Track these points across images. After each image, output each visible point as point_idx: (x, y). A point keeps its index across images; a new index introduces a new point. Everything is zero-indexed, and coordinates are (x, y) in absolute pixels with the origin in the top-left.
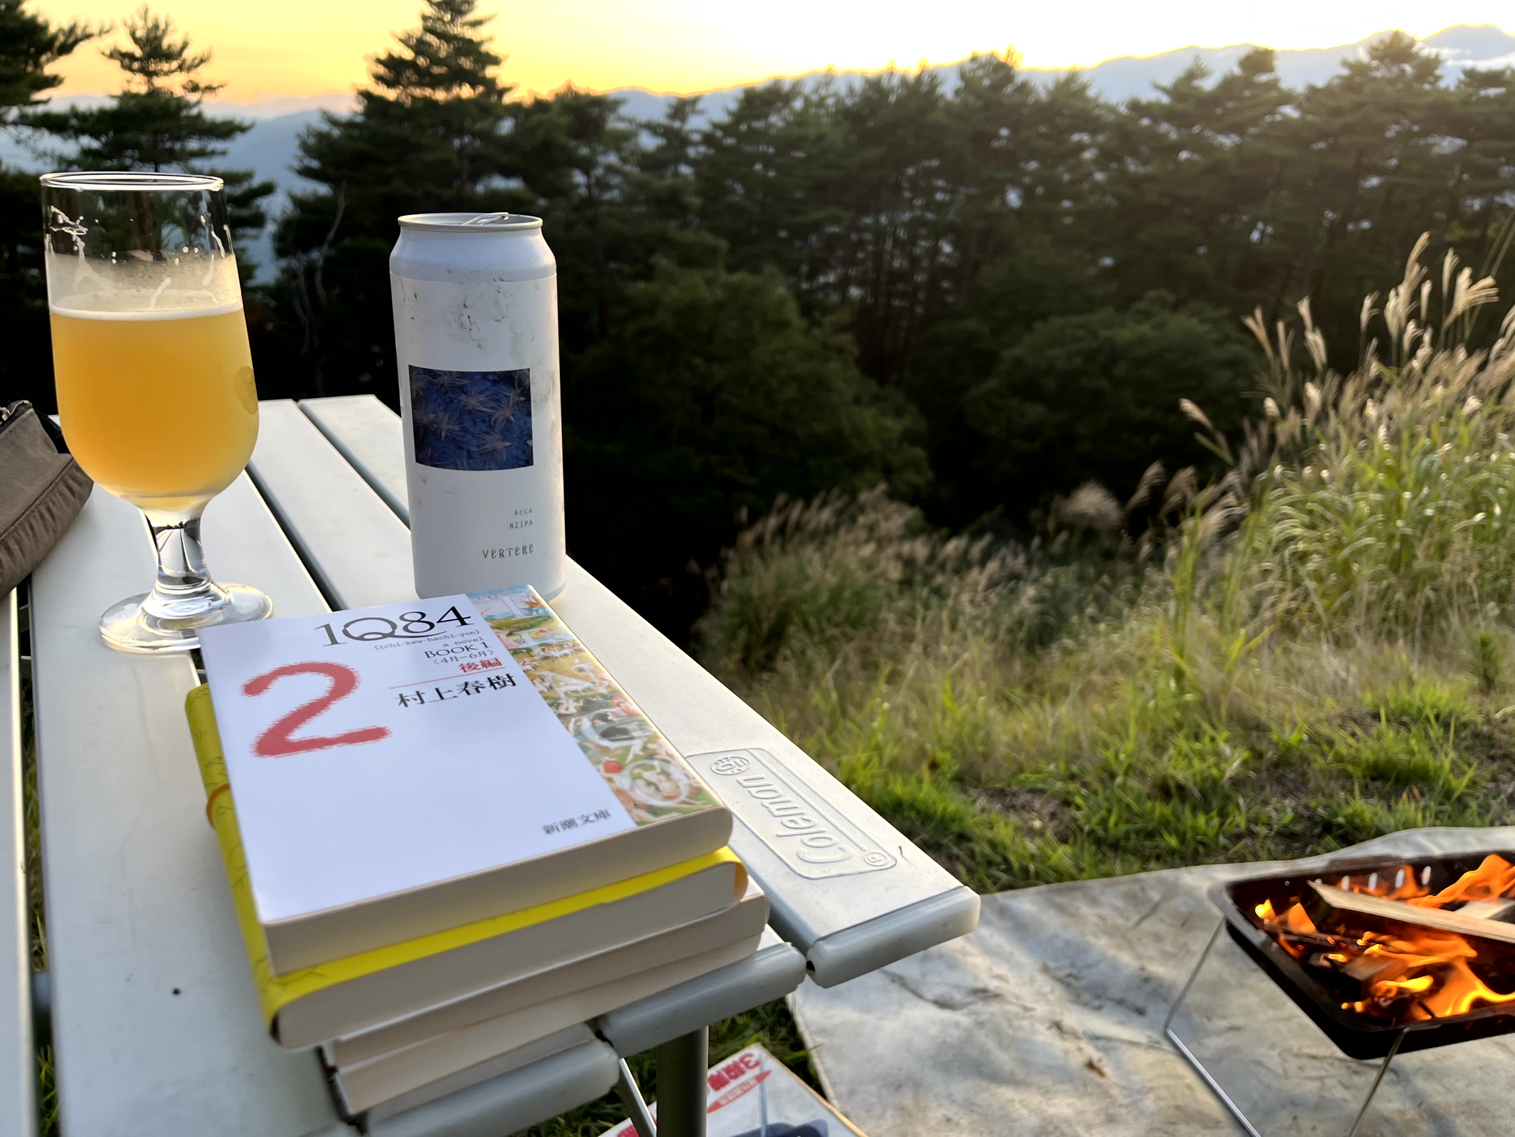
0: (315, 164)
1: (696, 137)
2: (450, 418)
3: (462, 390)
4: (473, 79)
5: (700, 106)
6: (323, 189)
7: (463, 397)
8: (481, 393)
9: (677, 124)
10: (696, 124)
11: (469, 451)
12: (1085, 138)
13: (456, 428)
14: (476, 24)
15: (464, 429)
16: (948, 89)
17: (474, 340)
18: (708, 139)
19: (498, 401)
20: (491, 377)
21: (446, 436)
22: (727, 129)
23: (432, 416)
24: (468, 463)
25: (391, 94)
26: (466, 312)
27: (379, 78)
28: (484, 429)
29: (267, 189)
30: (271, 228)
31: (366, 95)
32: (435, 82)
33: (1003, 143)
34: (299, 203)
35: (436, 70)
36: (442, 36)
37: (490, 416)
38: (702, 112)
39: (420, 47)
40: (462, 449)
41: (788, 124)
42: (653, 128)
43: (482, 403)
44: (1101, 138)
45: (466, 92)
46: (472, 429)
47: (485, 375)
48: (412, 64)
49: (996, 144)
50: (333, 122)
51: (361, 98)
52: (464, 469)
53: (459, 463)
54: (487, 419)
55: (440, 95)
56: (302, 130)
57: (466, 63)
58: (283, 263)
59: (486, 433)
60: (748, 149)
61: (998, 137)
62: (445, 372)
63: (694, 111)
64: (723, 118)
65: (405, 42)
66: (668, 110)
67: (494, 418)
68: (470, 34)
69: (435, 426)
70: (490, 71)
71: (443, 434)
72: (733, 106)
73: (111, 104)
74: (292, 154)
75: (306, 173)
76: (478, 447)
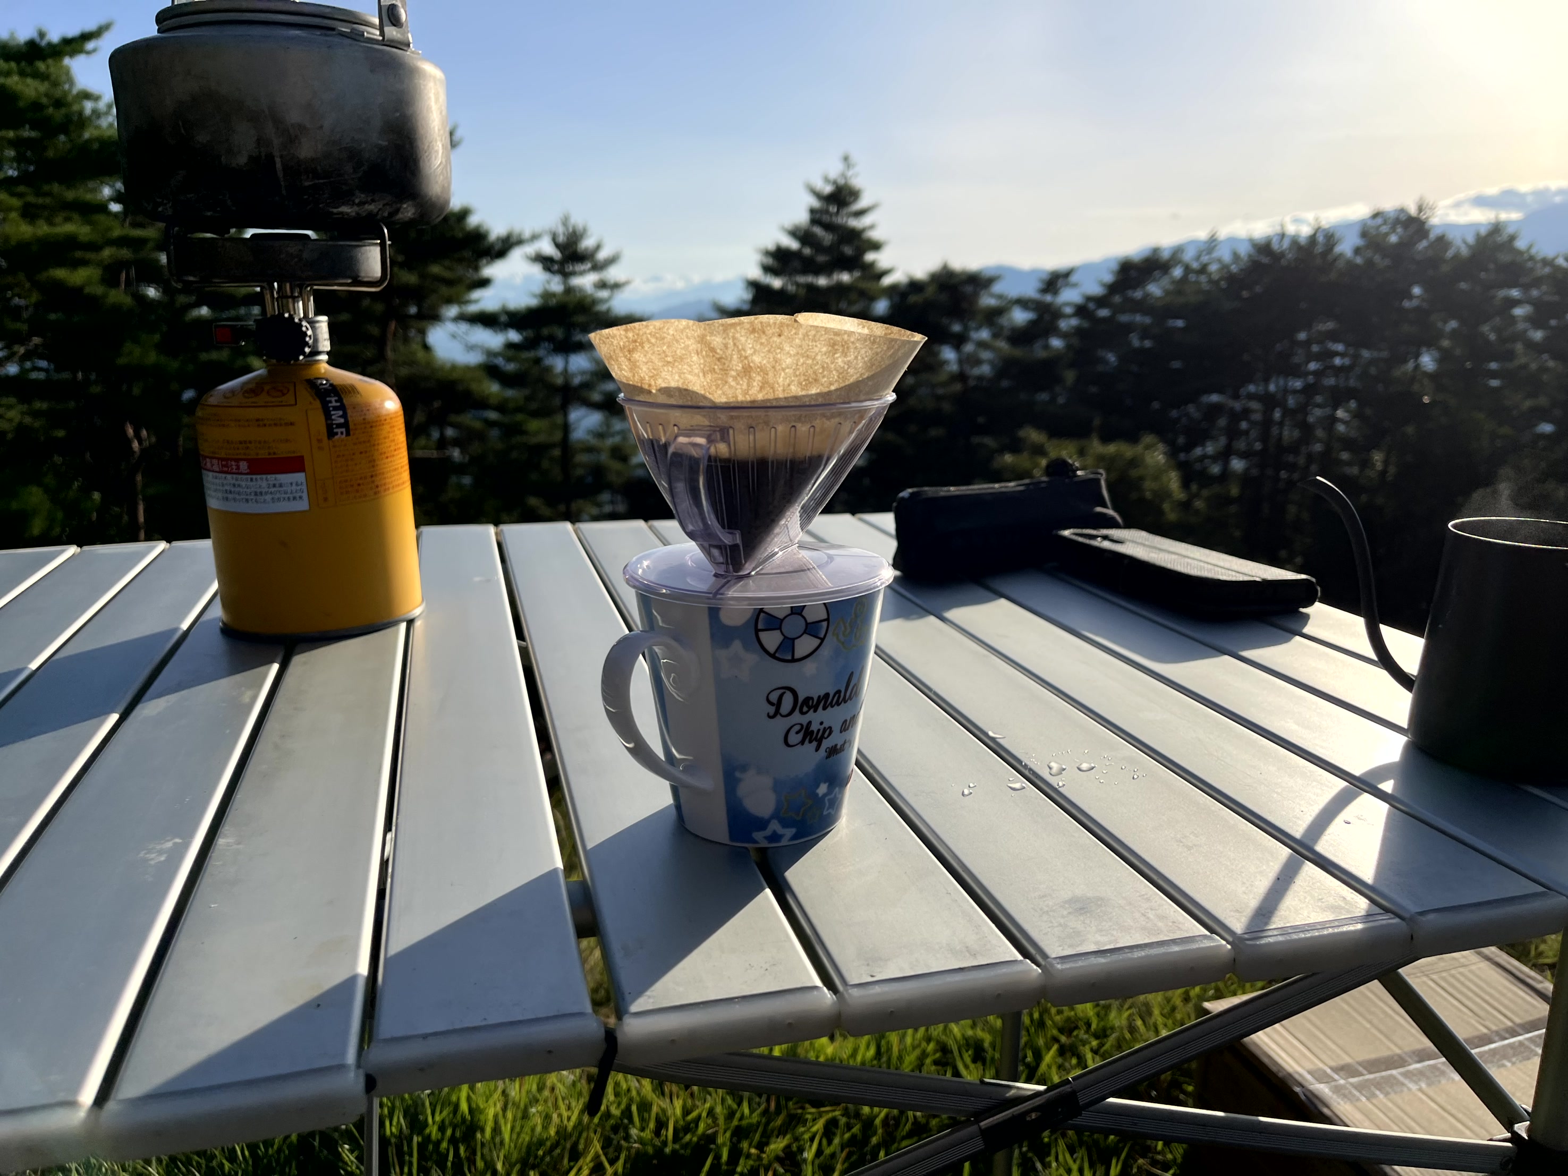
1: (1068, 310)
4: (853, 264)
5: (1073, 278)
9: (1048, 298)
10: (1069, 296)
12: (1515, 293)
14: (860, 213)
16: (1347, 247)
18: (1081, 310)
22: (1101, 301)
25: (777, 283)
27: (766, 269)
31: (755, 285)
32: (818, 270)
33: (1415, 303)
35: (821, 259)
36: (828, 227)
38: (1075, 285)
39: (806, 238)
41: (1167, 293)
42: (1023, 303)
44: (1535, 293)
45: (845, 277)
48: (798, 255)
49: (1407, 304)
51: (750, 287)
55: (822, 281)
60: (1124, 318)
61: (1410, 297)
63: (1068, 285)
64: (1095, 289)
65: (794, 232)
66: (1039, 285)
70: (870, 257)
72: (1109, 278)
73: (533, 302)
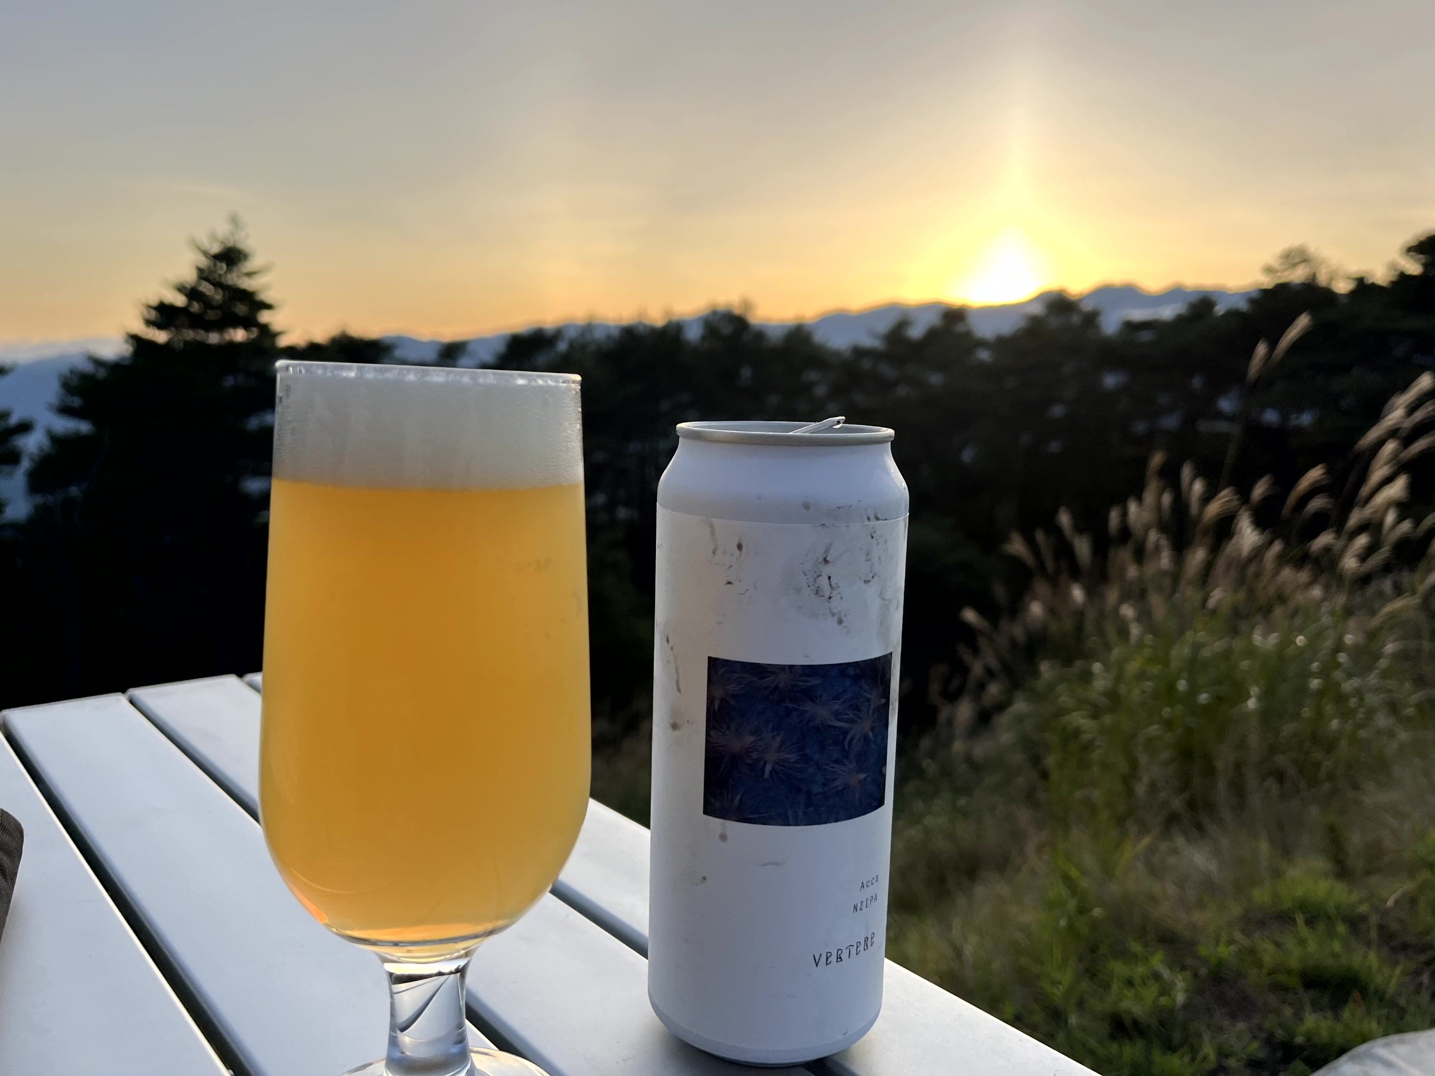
0: (76, 402)
2: (783, 742)
3: (810, 695)
4: (248, 322)
6: (84, 427)
7: (808, 707)
8: (837, 698)
11: (809, 793)
12: (817, 376)
13: (793, 757)
14: (250, 274)
15: (806, 759)
16: (693, 334)
17: (833, 615)
19: (857, 708)
20: (851, 671)
21: (773, 770)
23: (749, 739)
24: (805, 813)
25: (161, 337)
26: (827, 570)
27: (149, 323)
28: (836, 755)
29: (25, 427)
30: (25, 464)
31: (136, 340)
32: (209, 326)
33: (745, 382)
34: (55, 439)
35: (212, 315)
36: (218, 285)
37: (845, 733)
39: (192, 293)
40: (799, 790)
43: (837, 715)
44: (830, 376)
45: (239, 335)
46: (817, 757)
47: (843, 669)
48: (184, 311)
49: (738, 382)
50: (98, 362)
51: (130, 341)
52: (797, 824)
53: (790, 814)
54: (841, 738)
55: (214, 338)
56: (65, 370)
57: (241, 309)
58: (39, 499)
59: (837, 762)
61: (741, 377)
62: (782, 668)
65: (181, 289)
67: (849, 737)
68: (246, 284)
69: (755, 755)
70: (264, 317)
71: (768, 768)
72: (500, 349)
74: (52, 392)
75: (65, 410)
76: (824, 785)
